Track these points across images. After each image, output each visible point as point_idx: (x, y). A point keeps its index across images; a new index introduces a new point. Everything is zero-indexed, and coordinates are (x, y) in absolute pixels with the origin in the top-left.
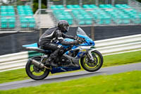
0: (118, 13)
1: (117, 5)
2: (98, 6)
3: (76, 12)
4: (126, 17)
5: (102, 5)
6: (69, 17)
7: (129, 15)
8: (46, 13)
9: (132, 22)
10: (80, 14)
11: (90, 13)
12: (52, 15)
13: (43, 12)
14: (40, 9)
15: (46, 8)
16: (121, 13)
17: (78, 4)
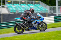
0: (35, 8)
1: (35, 5)
2: (27, 5)
3: (17, 7)
4: (39, 10)
5: (29, 5)
6: (14, 9)
7: (40, 9)
8: (5, 7)
9: (41, 12)
10: (19, 8)
11: (23, 8)
12: (7, 8)
13: (3, 7)
14: (2, 6)
15: (5, 5)
16: (37, 8)
17: (18, 4)
